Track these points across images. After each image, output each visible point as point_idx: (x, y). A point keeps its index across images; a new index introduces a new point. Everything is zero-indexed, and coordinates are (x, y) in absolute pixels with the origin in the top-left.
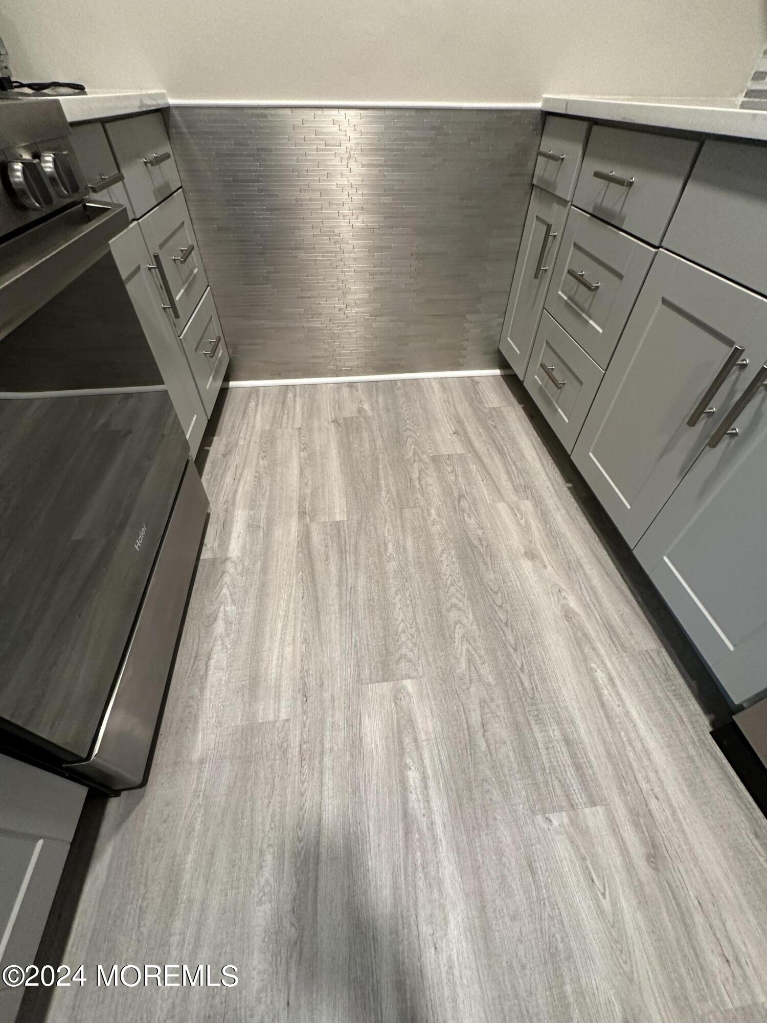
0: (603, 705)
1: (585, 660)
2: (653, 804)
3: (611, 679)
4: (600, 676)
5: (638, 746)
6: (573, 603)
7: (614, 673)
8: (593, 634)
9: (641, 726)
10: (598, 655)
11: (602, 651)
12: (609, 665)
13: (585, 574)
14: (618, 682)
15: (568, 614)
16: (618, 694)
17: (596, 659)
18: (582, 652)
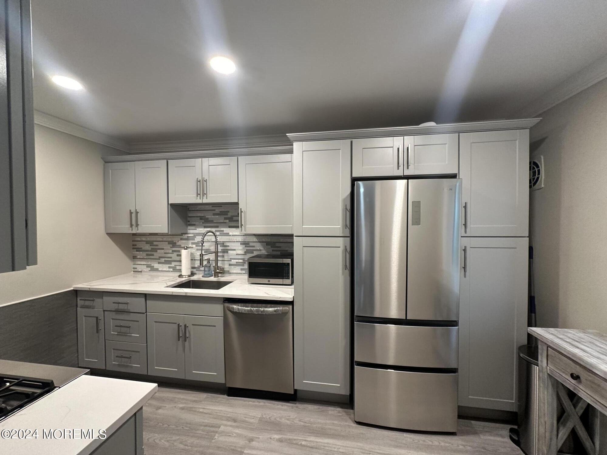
0: (206, 414)
1: (195, 411)
2: (228, 415)
3: (204, 408)
4: (201, 410)
5: (218, 412)
6: (181, 406)
7: (203, 407)
8: (192, 406)
9: (216, 408)
10: (197, 408)
11: (197, 406)
12: (201, 407)
13: (178, 398)
14: (205, 407)
15: (182, 409)
16: (207, 409)
17: (197, 409)
18: (193, 411)
